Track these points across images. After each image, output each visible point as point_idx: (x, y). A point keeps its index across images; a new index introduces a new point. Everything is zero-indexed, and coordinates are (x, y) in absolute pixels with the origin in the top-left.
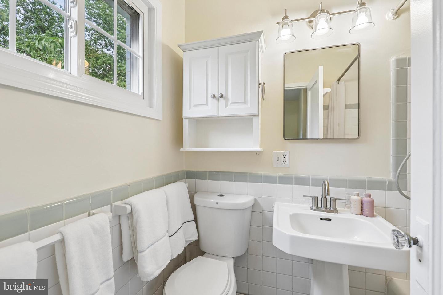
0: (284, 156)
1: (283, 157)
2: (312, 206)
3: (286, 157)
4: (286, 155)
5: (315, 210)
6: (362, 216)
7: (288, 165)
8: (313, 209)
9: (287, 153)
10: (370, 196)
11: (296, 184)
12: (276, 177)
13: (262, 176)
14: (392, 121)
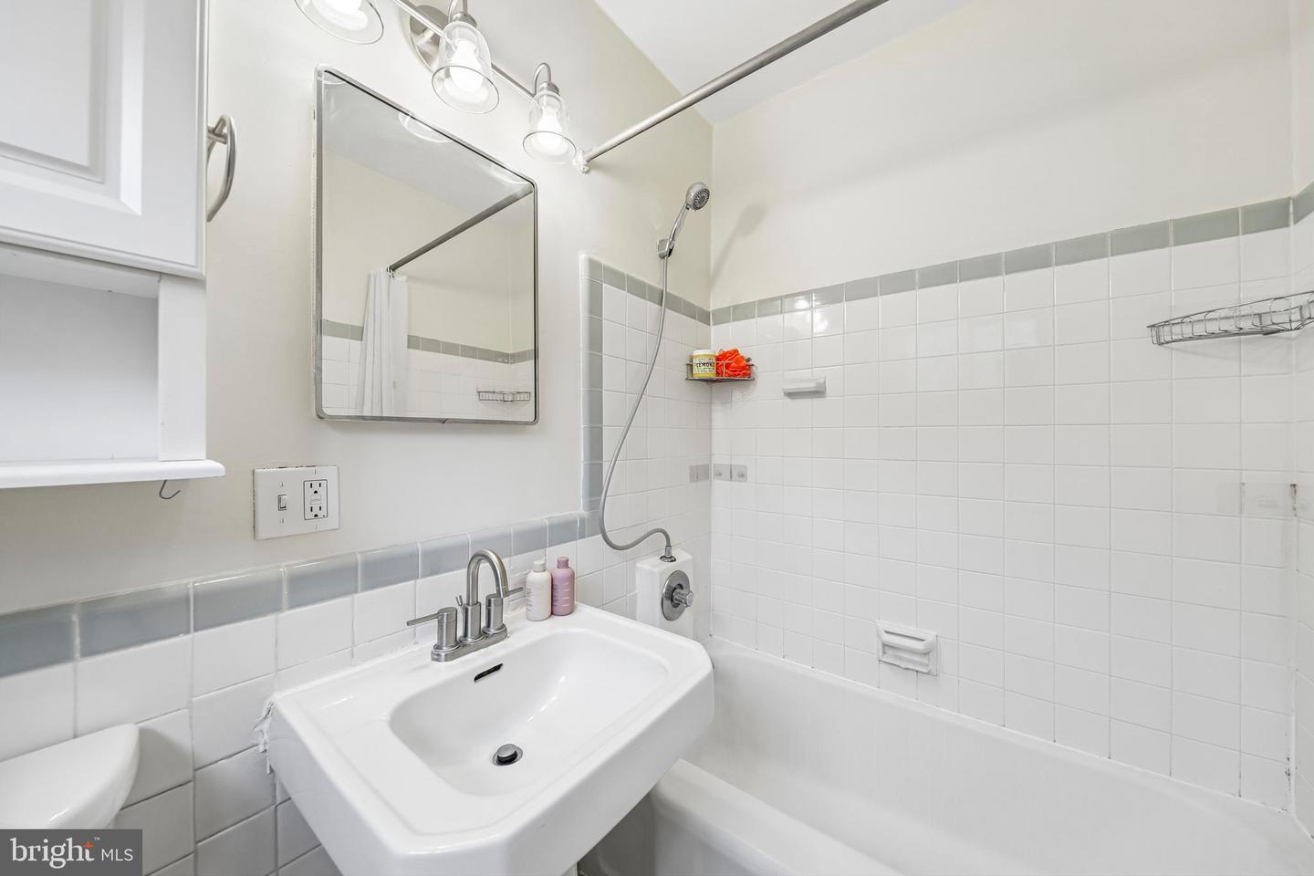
0: (314, 486)
1: (310, 492)
2: (438, 647)
3: (322, 491)
4: (323, 483)
5: (449, 658)
6: (555, 618)
7: (332, 522)
8: (443, 654)
9: (328, 473)
10: (564, 564)
11: (370, 586)
12: (279, 583)
13: (187, 600)
14: (582, 389)
